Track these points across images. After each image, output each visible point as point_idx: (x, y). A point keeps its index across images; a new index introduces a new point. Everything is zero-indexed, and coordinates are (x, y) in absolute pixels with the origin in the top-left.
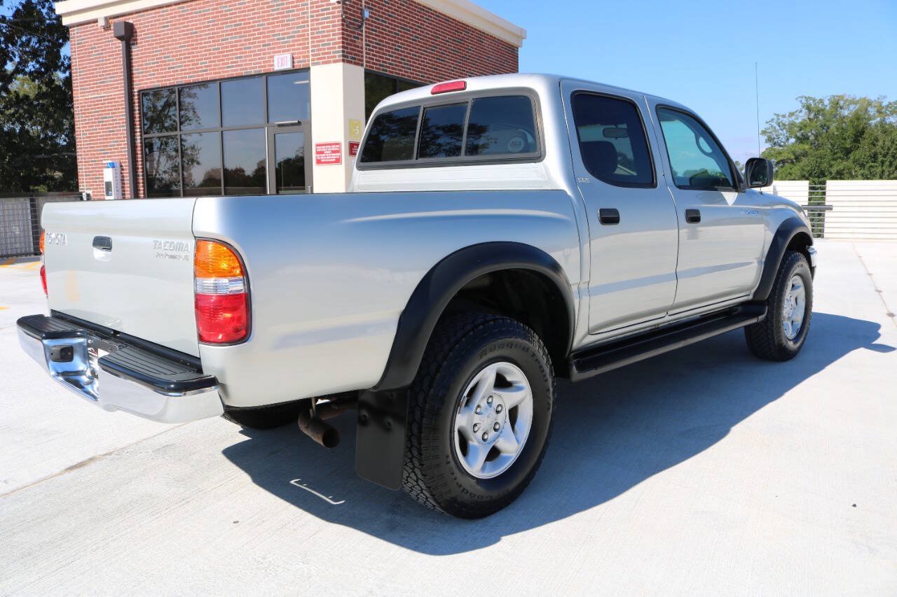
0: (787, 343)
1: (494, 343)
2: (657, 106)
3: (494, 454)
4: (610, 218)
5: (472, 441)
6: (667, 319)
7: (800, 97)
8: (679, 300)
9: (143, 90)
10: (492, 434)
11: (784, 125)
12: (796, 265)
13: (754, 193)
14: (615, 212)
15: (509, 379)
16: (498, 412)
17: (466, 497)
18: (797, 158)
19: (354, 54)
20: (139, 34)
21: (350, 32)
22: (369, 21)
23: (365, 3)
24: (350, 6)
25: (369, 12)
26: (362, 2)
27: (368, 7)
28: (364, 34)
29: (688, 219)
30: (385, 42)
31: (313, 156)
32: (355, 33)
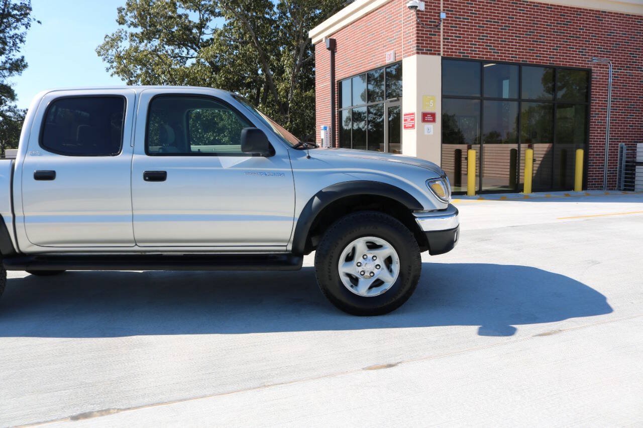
4: (45, 175)
9: (339, 81)
14: (52, 172)
19: (430, 47)
20: (338, 45)
21: (426, 31)
22: (448, 20)
23: (444, 7)
24: (426, 12)
25: (447, 14)
26: (440, 7)
27: (447, 10)
28: (442, 31)
29: (147, 178)
30: (467, 35)
31: (403, 123)
32: (431, 31)
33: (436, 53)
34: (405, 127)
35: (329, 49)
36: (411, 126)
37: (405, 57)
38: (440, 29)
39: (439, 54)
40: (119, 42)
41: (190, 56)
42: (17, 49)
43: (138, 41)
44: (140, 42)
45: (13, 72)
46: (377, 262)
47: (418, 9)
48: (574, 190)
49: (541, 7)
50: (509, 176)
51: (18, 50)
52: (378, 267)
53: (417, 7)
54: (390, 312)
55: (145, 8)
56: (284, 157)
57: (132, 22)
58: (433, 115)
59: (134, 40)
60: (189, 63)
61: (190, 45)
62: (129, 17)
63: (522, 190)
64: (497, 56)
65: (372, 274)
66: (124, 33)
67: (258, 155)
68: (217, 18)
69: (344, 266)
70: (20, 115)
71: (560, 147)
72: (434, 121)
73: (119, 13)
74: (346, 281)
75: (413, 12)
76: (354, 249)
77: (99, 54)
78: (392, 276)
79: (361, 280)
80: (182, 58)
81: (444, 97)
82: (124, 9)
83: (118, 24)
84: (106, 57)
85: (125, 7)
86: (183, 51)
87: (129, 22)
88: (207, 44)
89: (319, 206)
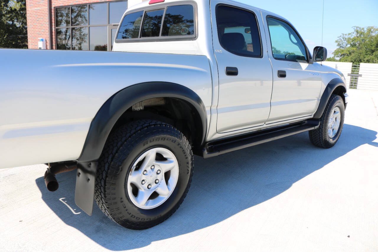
0: (329, 139)
1: (154, 137)
2: (267, 16)
3: (155, 195)
4: (232, 72)
5: (141, 189)
6: (264, 126)
7: (354, 27)
8: (271, 117)
9: (56, 7)
10: (154, 185)
11: (346, 38)
12: (337, 102)
13: (318, 64)
14: (236, 69)
15: (165, 156)
16: (157, 174)
17: (134, 219)
18: (350, 54)
29: (279, 75)
52: (333, 122)
65: (332, 126)
78: (337, 126)
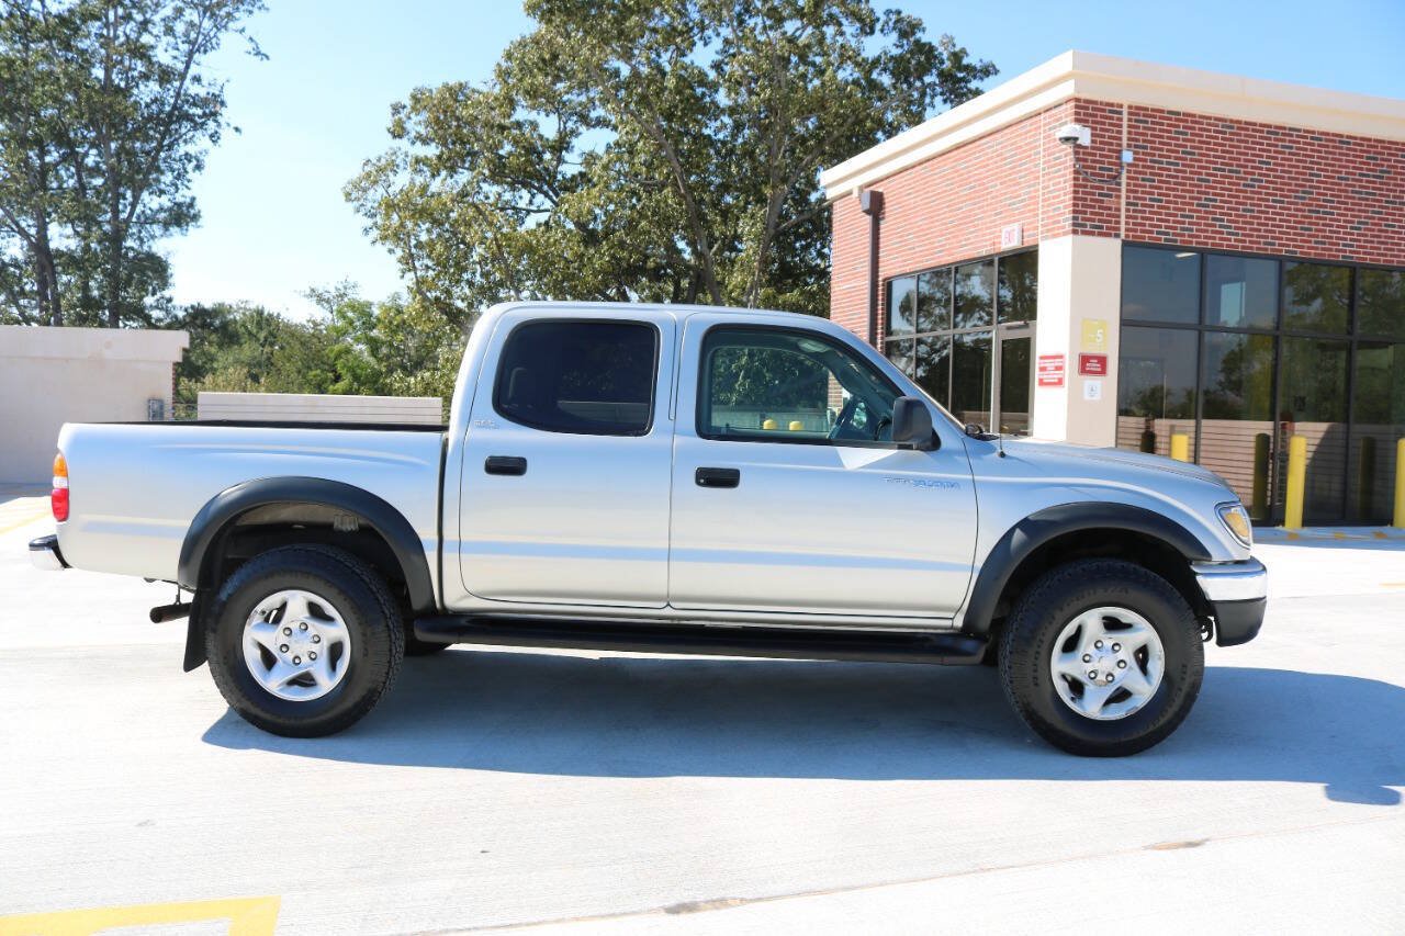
3: (304, 679)
4: (506, 467)
5: (279, 660)
9: (887, 278)
10: (306, 661)
14: (520, 461)
15: (325, 612)
16: (314, 641)
19: (1100, 221)
20: (886, 205)
21: (1092, 187)
22: (1137, 166)
23: (1129, 139)
24: (1093, 148)
25: (1135, 153)
26: (1120, 139)
27: (1136, 146)
28: (1124, 187)
29: (702, 481)
30: (1175, 196)
31: (1037, 375)
32: (1103, 188)
33: (1112, 232)
34: (1042, 383)
35: (868, 212)
36: (1056, 381)
37: (1044, 238)
38: (1119, 184)
39: (1117, 236)
40: (391, 174)
41: (536, 209)
42: (186, 183)
43: (428, 174)
44: (433, 176)
45: (171, 229)
46: (1121, 655)
47: (1078, 142)
48: (1392, 524)
49: (1327, 140)
50: (1251, 491)
51: (187, 187)
52: (1122, 665)
53: (1076, 139)
54: (1141, 751)
55: (448, 107)
56: (958, 453)
57: (417, 133)
58: (1102, 360)
59: (420, 171)
60: (531, 222)
61: (536, 184)
62: (416, 124)
63: (1282, 522)
64: (1235, 240)
65: (1110, 678)
66: (403, 156)
67: (909, 447)
68: (592, 129)
69: (1060, 659)
70: (176, 317)
71: (1360, 430)
72: (1103, 372)
73: (393, 115)
74: (1062, 689)
75: (1068, 148)
76: (1079, 629)
77: (348, 195)
78: (1149, 682)
79: (1089, 688)
80: (517, 210)
81: (1125, 323)
82: (404, 107)
83: (390, 136)
84: (362, 205)
85: (408, 102)
86: (521, 197)
87: (413, 134)
88: (571, 185)
89: (1023, 545)
